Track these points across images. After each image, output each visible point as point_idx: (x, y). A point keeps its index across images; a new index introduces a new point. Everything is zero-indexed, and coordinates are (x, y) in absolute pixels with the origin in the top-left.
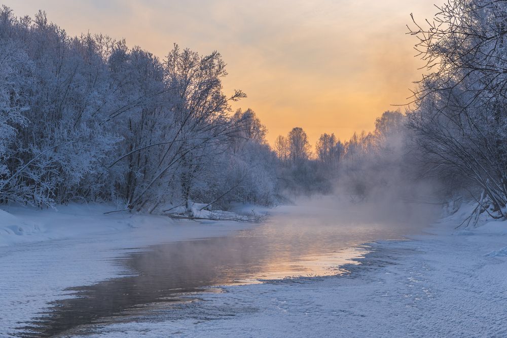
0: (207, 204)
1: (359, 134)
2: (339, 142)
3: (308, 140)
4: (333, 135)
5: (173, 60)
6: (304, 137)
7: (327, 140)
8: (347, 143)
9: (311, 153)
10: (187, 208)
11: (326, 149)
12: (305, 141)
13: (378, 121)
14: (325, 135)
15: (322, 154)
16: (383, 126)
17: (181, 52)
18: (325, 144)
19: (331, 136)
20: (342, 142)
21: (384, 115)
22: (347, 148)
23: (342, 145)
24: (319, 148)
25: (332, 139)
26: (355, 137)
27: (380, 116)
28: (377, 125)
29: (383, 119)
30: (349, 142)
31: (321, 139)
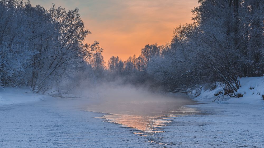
0: (67, 91)
1: (132, 56)
2: (121, 61)
3: (104, 59)
4: (117, 57)
5: (52, 12)
6: (101, 58)
7: (114, 59)
8: (125, 61)
9: (106, 66)
10: (59, 92)
11: (113, 65)
12: (102, 60)
13: (143, 49)
14: (113, 57)
15: (112, 67)
16: (145, 53)
17: (56, 8)
18: (113, 62)
19: (116, 57)
20: (123, 61)
21: (146, 46)
22: (125, 64)
23: (122, 62)
24: (110, 64)
25: (117, 59)
26: (130, 58)
27: (144, 47)
28: (142, 52)
29: (146, 49)
30: (126, 61)
31: (111, 59)
